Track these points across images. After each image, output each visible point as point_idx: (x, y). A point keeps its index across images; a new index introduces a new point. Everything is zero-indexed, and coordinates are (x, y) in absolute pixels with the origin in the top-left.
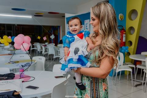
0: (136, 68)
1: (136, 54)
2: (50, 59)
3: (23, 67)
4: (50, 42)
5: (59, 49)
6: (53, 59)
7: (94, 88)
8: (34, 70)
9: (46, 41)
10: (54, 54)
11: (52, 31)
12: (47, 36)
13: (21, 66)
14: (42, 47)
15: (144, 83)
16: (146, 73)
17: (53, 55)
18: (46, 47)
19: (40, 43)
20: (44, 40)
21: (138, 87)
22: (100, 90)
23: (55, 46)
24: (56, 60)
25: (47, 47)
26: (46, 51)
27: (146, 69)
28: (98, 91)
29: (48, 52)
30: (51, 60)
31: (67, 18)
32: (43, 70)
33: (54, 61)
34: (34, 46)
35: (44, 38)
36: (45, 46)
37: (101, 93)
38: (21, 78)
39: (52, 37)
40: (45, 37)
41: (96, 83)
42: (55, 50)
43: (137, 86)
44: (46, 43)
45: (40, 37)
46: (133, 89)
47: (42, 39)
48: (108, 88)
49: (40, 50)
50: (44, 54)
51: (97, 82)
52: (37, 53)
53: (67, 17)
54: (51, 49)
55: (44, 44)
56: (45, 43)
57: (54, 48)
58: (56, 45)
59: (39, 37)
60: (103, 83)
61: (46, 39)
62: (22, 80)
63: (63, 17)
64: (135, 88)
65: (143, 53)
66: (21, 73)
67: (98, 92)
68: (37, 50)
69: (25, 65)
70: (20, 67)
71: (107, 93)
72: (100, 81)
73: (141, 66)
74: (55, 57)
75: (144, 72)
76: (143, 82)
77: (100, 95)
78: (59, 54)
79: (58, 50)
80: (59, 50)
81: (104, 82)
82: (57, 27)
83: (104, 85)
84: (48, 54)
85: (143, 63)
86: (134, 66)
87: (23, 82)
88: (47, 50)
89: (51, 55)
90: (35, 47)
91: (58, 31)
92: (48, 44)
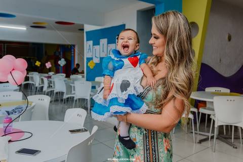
0: (199, 113)
1: (198, 91)
2: (56, 100)
3: (9, 114)
4: (57, 72)
5: (73, 83)
6: (62, 100)
7: (150, 146)
8: (30, 119)
9: (50, 70)
10: (65, 91)
11: (61, 53)
12: (53, 61)
13: (6, 113)
14: (42, 80)
15: (212, 137)
16: (214, 121)
17: (62, 93)
18: (50, 80)
19: (39, 73)
20: (48, 67)
21: (204, 144)
22: (160, 150)
23: (66, 77)
24: (67, 101)
25: (52, 80)
26: (49, 87)
27: (214, 115)
28: (156, 152)
29: (54, 88)
30: (59, 101)
31: (87, 32)
32: (46, 119)
33: (65, 103)
34: (29, 77)
35: (47, 64)
36: (49, 77)
37: (161, 155)
38: (5, 135)
39: (62, 62)
40: (49, 63)
41: (154, 139)
42: (66, 84)
43: (201, 142)
44: (51, 74)
45: (40, 63)
46: (196, 147)
47: (43, 65)
48: (171, 146)
49: (39, 84)
50: (46, 92)
51: (155, 136)
52: (35, 90)
53: (88, 30)
54: (59, 82)
55: (46, 75)
56: (47, 73)
57: (65, 81)
58: (68, 76)
59: (37, 62)
60: (164, 138)
61: (50, 66)
62: (9, 137)
63: (80, 30)
64: (198, 145)
65: (208, 90)
66: (6, 125)
67: (157, 154)
68: (33, 84)
69: (14, 111)
70: (3, 113)
71: (171, 155)
72: (160, 135)
73: (205, 109)
74: (65, 97)
75: (211, 119)
76: (210, 135)
77: (160, 158)
78: (73, 92)
79: (71, 85)
80: (73, 85)
81: (166, 138)
82: (70, 47)
83: (166, 141)
84: (54, 91)
85: (208, 105)
86: (195, 110)
87: (10, 141)
88: (52, 85)
89: (59, 92)
90: (30, 80)
91: (72, 54)
92: (53, 74)
